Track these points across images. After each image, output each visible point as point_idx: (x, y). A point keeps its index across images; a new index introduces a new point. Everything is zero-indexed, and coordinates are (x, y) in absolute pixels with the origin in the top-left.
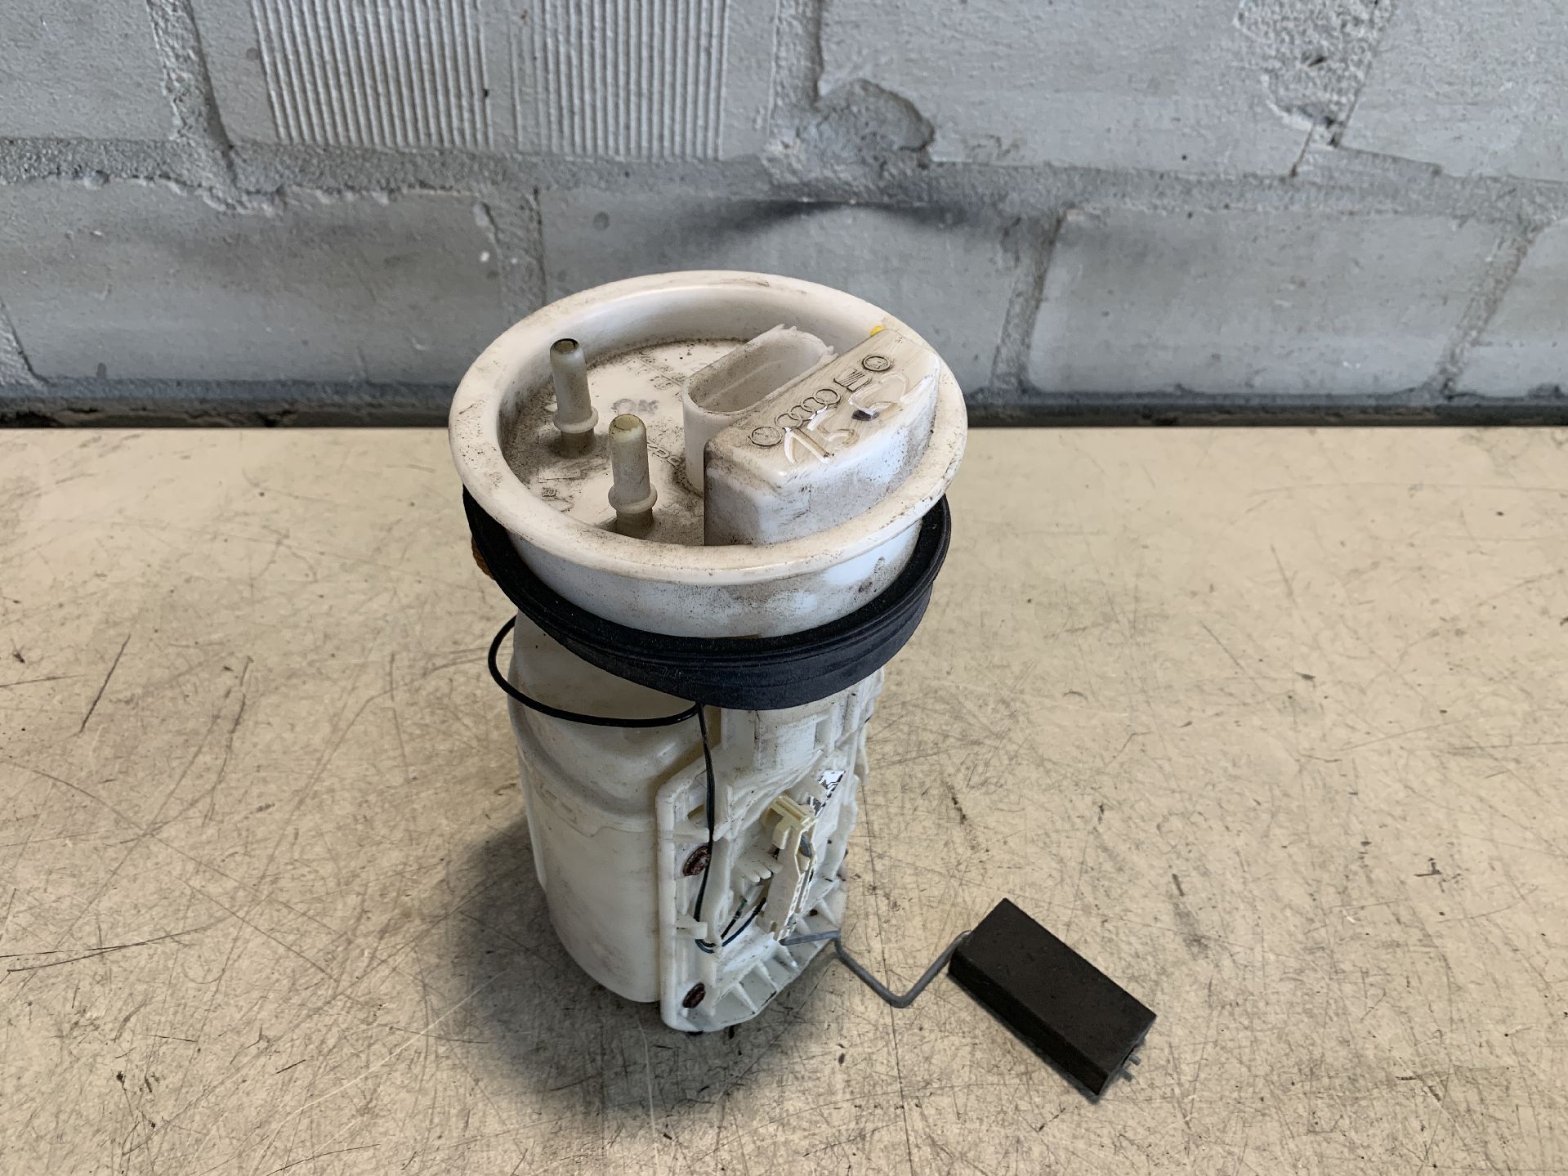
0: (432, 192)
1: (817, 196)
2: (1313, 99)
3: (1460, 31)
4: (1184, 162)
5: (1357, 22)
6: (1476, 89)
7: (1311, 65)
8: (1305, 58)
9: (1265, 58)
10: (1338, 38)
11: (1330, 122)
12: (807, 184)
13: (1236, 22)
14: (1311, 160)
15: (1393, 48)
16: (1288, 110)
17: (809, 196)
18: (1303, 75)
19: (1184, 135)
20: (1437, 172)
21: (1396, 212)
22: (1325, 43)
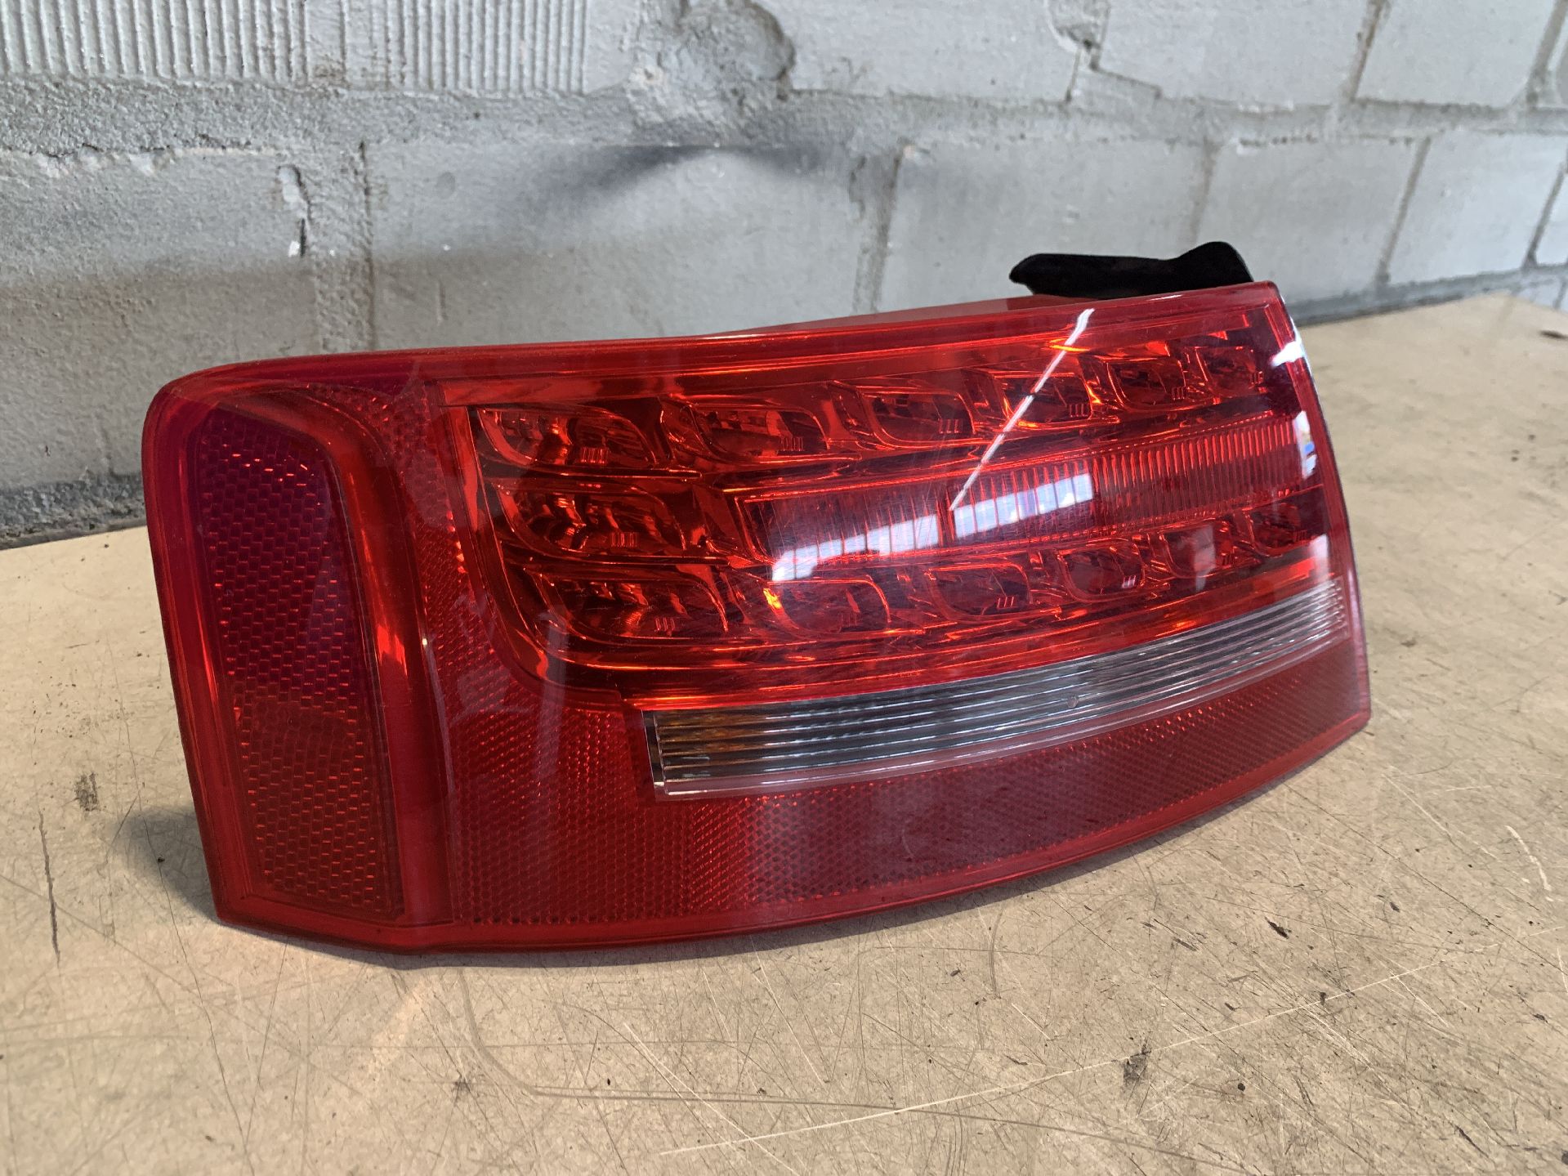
0: (219, 152)
1: (681, 138)
2: (1078, 20)
4: (993, 87)
11: (1088, 44)
12: (670, 124)
14: (1079, 85)
16: (1061, 32)
17: (673, 139)
19: (992, 57)
20: (1159, 94)
21: (1133, 138)
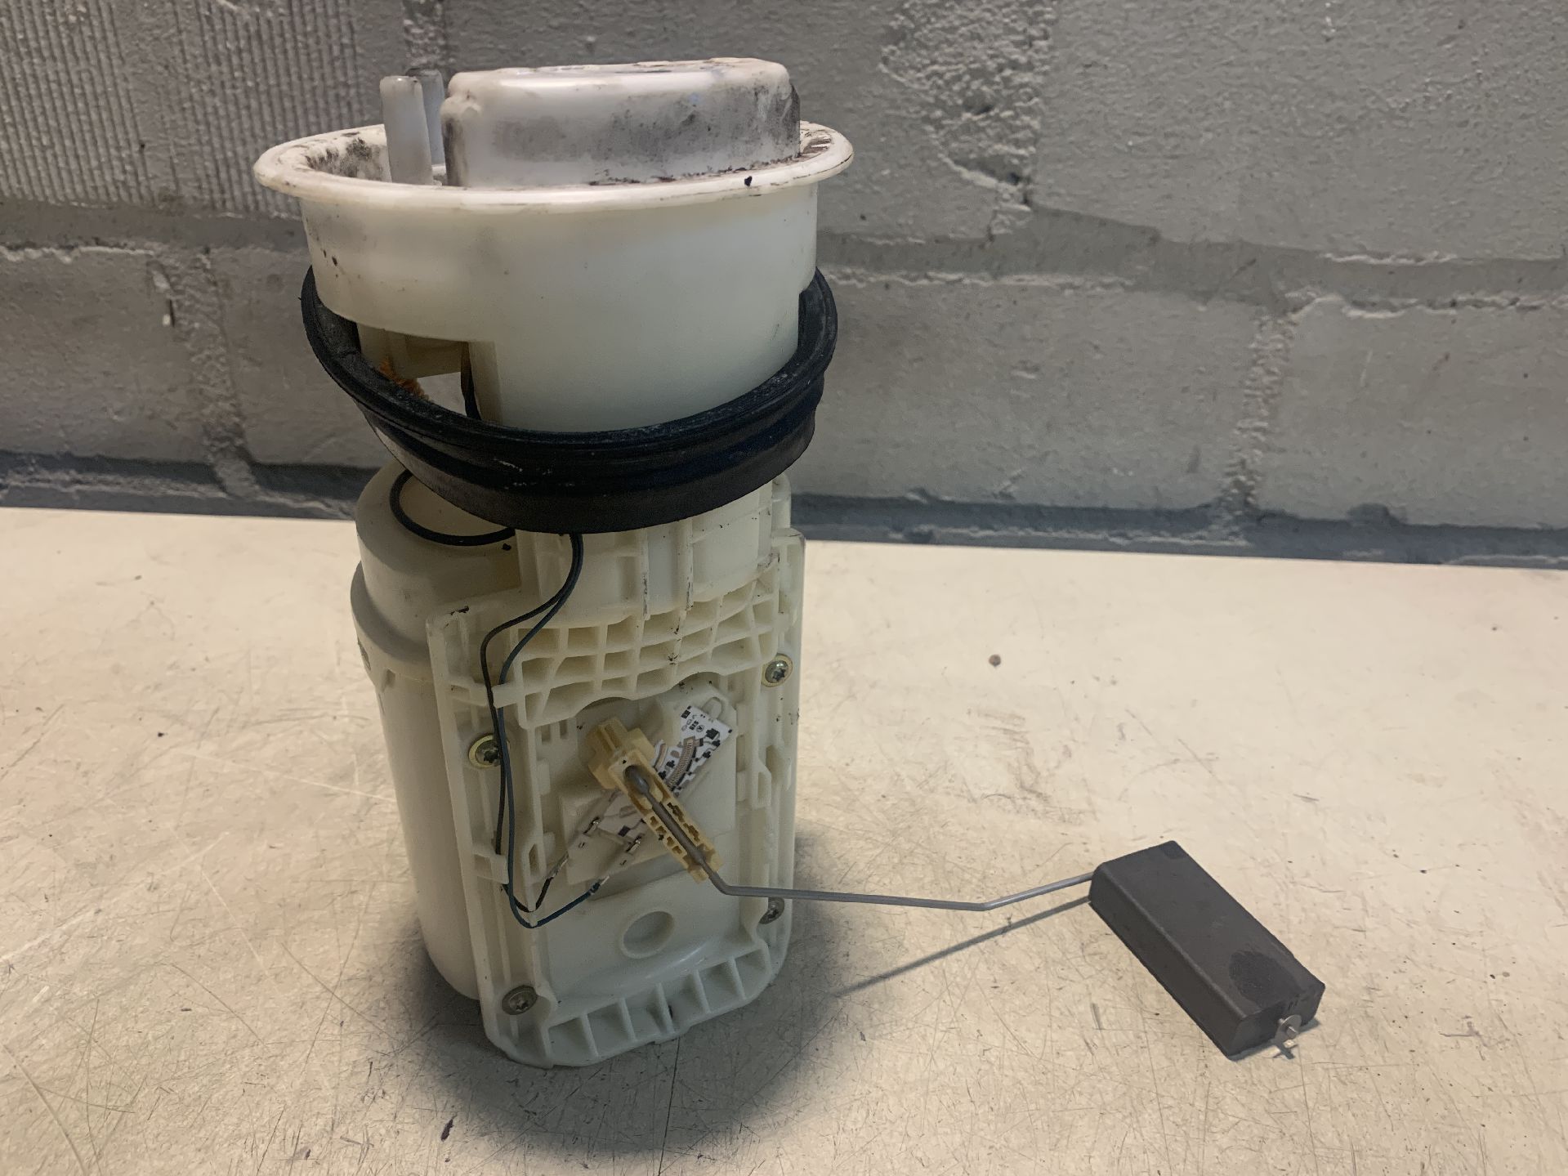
0: (108, 250)
2: (990, 151)
3: (1134, 76)
4: (865, 223)
5: (1015, 65)
6: (1173, 141)
7: (978, 114)
8: (968, 107)
9: (924, 105)
10: (998, 84)
11: (1015, 178)
13: (881, 66)
14: (1007, 222)
15: (1062, 94)
16: (965, 164)
18: (972, 126)
19: (856, 191)
20: (1155, 239)
21: (1122, 285)
22: (985, 88)
